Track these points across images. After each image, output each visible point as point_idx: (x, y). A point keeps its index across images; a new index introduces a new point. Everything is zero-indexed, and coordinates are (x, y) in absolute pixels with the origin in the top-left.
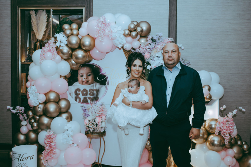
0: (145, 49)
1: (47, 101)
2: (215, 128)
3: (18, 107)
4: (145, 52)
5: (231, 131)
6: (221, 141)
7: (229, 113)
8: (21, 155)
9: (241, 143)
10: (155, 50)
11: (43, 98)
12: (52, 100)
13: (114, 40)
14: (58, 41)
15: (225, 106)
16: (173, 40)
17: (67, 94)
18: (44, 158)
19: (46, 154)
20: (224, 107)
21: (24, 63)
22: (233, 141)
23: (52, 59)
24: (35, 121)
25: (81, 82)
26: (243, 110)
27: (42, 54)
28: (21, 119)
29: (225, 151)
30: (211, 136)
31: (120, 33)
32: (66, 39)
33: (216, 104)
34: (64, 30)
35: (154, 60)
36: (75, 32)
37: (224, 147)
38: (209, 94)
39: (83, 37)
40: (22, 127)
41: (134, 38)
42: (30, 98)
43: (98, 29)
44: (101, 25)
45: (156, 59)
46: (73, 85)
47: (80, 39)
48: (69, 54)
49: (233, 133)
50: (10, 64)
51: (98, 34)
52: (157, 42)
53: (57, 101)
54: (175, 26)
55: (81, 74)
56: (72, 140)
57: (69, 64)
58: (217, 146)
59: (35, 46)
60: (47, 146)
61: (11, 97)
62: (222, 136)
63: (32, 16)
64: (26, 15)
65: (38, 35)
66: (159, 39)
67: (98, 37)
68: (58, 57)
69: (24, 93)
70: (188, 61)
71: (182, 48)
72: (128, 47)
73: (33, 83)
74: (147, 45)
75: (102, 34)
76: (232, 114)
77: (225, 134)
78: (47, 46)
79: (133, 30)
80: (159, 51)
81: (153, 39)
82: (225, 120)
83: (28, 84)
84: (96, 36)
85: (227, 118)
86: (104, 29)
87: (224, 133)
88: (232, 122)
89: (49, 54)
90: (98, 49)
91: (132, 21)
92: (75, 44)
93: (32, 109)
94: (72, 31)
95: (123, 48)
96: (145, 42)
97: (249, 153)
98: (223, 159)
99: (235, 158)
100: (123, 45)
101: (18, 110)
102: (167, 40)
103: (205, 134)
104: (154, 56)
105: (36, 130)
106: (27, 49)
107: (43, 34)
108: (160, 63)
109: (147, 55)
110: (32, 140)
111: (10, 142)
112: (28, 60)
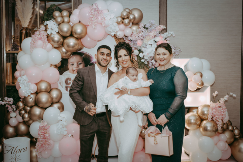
0: (137, 37)
1: (39, 91)
2: (207, 115)
3: (6, 98)
4: (137, 40)
5: (223, 116)
6: (214, 126)
7: (221, 99)
8: (14, 147)
9: (232, 128)
10: (147, 38)
11: (34, 88)
12: (44, 90)
13: (107, 28)
14: (49, 29)
15: (217, 91)
16: (165, 27)
17: (57, 84)
18: (38, 149)
19: (40, 146)
20: (216, 93)
21: (9, 52)
22: (225, 126)
23: (43, 48)
24: (26, 112)
25: (72, 71)
26: (234, 95)
27: (33, 42)
28: (10, 111)
29: (218, 136)
30: (204, 122)
31: (113, 21)
32: (57, 27)
33: (208, 91)
34: (55, 17)
35: (146, 48)
36: (66, 19)
37: (217, 133)
38: (201, 81)
39: (74, 24)
40: (12, 118)
41: (126, 25)
42: (20, 88)
43: (91, 16)
44: (94, 13)
45: (148, 46)
46: (64, 74)
47: (72, 26)
48: (60, 42)
49: (225, 118)
51: (91, 21)
52: (149, 29)
53: (49, 91)
54: (165, 13)
55: (72, 62)
56: (66, 130)
57: (60, 53)
58: (210, 131)
59: (21, 33)
60: (41, 137)
62: (215, 121)
63: (17, 2)
64: (9, 1)
65: (23, 22)
66: (151, 26)
67: (91, 24)
68: (49, 46)
69: (9, 84)
72: (120, 35)
73: (23, 72)
74: (139, 33)
75: (95, 21)
76: (224, 100)
77: (218, 119)
78: (37, 34)
79: (125, 18)
80: (151, 38)
81: (145, 27)
82: (217, 106)
83: (17, 74)
84: (89, 24)
85: (219, 104)
86: (97, 16)
87: (216, 119)
88: (224, 107)
89: (40, 42)
90: (89, 37)
91: (125, 8)
92: (67, 32)
93: (22, 100)
94: (63, 19)
95: (116, 35)
96: (137, 30)
97: (240, 138)
98: (216, 144)
99: (228, 143)
100: (116, 33)
101: (6, 101)
102: (159, 27)
103: (198, 120)
104: (146, 43)
105: (27, 121)
106: (12, 37)
107: (29, 21)
108: (152, 50)
109: (139, 43)
110: (22, 132)
112: (13, 49)
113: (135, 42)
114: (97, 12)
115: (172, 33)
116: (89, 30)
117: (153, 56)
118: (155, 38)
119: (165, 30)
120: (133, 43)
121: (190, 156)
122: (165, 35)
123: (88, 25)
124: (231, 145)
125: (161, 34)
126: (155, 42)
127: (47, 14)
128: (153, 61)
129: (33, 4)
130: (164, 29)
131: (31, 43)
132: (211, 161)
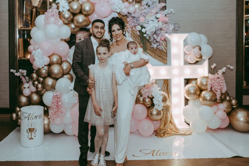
0: (140, 14)
1: (51, 63)
2: (206, 85)
3: (20, 70)
4: (140, 17)
5: (222, 86)
6: (213, 96)
7: (219, 71)
8: (31, 114)
9: (229, 98)
10: (150, 14)
11: (47, 61)
12: (55, 62)
13: (113, 5)
14: (60, 7)
15: (215, 64)
18: (51, 117)
20: (214, 65)
21: (21, 29)
22: (223, 97)
24: (39, 83)
26: (231, 67)
27: (46, 19)
28: (24, 81)
29: (217, 105)
30: (204, 93)
32: (68, 5)
33: (206, 63)
35: (148, 23)
37: (216, 102)
38: (200, 54)
39: (83, 3)
40: (25, 89)
41: (130, 3)
42: (34, 60)
45: (150, 22)
46: (72, 48)
47: (81, 4)
48: (69, 19)
49: (223, 88)
50: (8, 29)
52: (151, 7)
53: (60, 63)
55: (79, 37)
57: (69, 28)
58: (210, 100)
59: (32, 12)
61: (8, 61)
62: (214, 91)
66: (153, 4)
68: (61, 22)
69: (21, 58)
70: (178, 24)
71: (173, 12)
72: (125, 11)
73: (36, 46)
74: (142, 10)
76: (222, 72)
77: (217, 90)
78: (50, 11)
80: (153, 15)
81: (148, 4)
82: (216, 77)
83: (31, 48)
84: (97, 2)
85: (218, 75)
87: (215, 89)
88: (223, 78)
89: (52, 19)
90: (96, 14)
92: (76, 10)
93: (35, 71)
95: (121, 12)
96: (140, 7)
97: (237, 108)
98: (215, 113)
99: (226, 112)
100: (121, 10)
101: (21, 73)
102: (160, 5)
103: (197, 91)
104: (148, 19)
105: (40, 91)
106: (23, 15)
107: (39, 1)
108: (154, 26)
109: (142, 18)
110: (35, 101)
111: (8, 106)
112: (25, 26)
113: (138, 19)
115: (172, 10)
116: (97, 7)
117: (155, 31)
118: (156, 14)
120: (136, 20)
121: (190, 124)
122: (165, 12)
123: (95, 3)
124: (229, 114)
125: (162, 11)
126: (157, 18)
128: (155, 36)
131: (45, 20)
132: (210, 129)
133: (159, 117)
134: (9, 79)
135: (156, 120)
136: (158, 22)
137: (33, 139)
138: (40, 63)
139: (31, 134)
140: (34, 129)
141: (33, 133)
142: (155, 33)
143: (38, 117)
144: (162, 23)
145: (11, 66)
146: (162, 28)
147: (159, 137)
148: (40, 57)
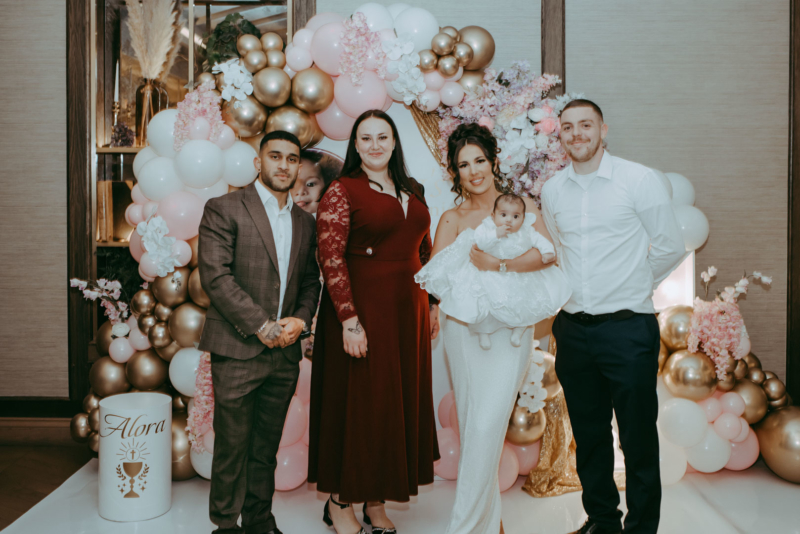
0: (477, 108)
2: (685, 335)
3: (101, 282)
4: (478, 117)
5: (734, 339)
6: (705, 368)
7: (726, 289)
8: (130, 419)
9: (760, 377)
10: (508, 110)
11: (183, 253)
13: (393, 83)
14: (226, 85)
15: (713, 268)
16: (560, 81)
18: (194, 428)
19: (200, 418)
20: (712, 271)
21: (106, 150)
22: (738, 370)
23: (211, 138)
24: (159, 321)
26: (766, 280)
27: (181, 123)
28: (112, 317)
29: (718, 397)
30: (677, 357)
32: (250, 79)
33: (688, 264)
34: (242, 52)
35: (505, 139)
36: (275, 59)
37: (714, 388)
39: (298, 73)
40: (116, 340)
41: (445, 74)
42: (143, 251)
43: (347, 49)
45: (511, 135)
47: (291, 77)
48: (256, 123)
49: (738, 346)
51: (347, 65)
52: (512, 87)
54: (560, 40)
58: (694, 383)
59: (140, 97)
60: (206, 393)
61: (66, 252)
62: (708, 354)
63: (129, 9)
64: (107, 5)
65: (147, 64)
66: (518, 77)
67: (345, 72)
68: (227, 132)
69: (105, 242)
72: (429, 101)
73: (151, 208)
74: (485, 95)
75: (359, 64)
76: (736, 292)
77: (717, 349)
78: (193, 99)
79: (445, 53)
80: (520, 112)
81: (502, 78)
82: (717, 309)
83: (133, 212)
84: (340, 71)
85: (721, 303)
86: (364, 49)
87: (713, 347)
88: (736, 313)
89: (200, 124)
90: (341, 108)
91: (442, 27)
92: (276, 95)
93: (145, 286)
94: (267, 56)
95: (417, 104)
96: (477, 88)
97: (785, 406)
98: (713, 422)
99: (747, 420)
100: (418, 96)
101: (102, 290)
102: (542, 80)
104: (504, 126)
105: (162, 348)
106: (114, 107)
107: (162, 62)
108: (522, 146)
110: (146, 379)
111: (64, 393)
112: (117, 141)
114: (363, 38)
116: (341, 88)
117: (525, 163)
118: (531, 111)
119: (560, 88)
122: (559, 101)
123: (336, 74)
124: (757, 426)
125: (548, 99)
126: (532, 121)
127: (216, 42)
128: (524, 178)
129: (175, 13)
130: (558, 85)
131: (177, 125)
132: (699, 472)
133: (534, 434)
134: (66, 308)
135: (526, 443)
136: (537, 133)
137: (136, 496)
138: (160, 260)
139: (132, 482)
140: (141, 464)
141: (136, 478)
142: (526, 169)
143: (153, 428)
144: (547, 138)
145: (75, 268)
146: (549, 153)
147: (533, 496)
148: (160, 242)
